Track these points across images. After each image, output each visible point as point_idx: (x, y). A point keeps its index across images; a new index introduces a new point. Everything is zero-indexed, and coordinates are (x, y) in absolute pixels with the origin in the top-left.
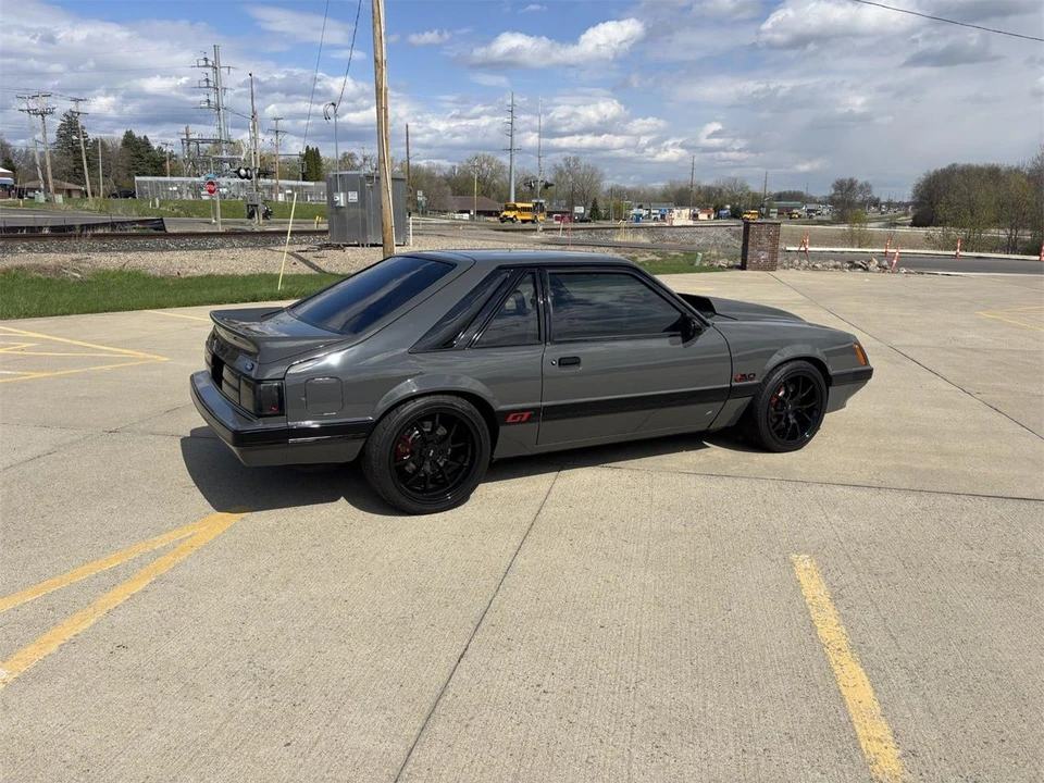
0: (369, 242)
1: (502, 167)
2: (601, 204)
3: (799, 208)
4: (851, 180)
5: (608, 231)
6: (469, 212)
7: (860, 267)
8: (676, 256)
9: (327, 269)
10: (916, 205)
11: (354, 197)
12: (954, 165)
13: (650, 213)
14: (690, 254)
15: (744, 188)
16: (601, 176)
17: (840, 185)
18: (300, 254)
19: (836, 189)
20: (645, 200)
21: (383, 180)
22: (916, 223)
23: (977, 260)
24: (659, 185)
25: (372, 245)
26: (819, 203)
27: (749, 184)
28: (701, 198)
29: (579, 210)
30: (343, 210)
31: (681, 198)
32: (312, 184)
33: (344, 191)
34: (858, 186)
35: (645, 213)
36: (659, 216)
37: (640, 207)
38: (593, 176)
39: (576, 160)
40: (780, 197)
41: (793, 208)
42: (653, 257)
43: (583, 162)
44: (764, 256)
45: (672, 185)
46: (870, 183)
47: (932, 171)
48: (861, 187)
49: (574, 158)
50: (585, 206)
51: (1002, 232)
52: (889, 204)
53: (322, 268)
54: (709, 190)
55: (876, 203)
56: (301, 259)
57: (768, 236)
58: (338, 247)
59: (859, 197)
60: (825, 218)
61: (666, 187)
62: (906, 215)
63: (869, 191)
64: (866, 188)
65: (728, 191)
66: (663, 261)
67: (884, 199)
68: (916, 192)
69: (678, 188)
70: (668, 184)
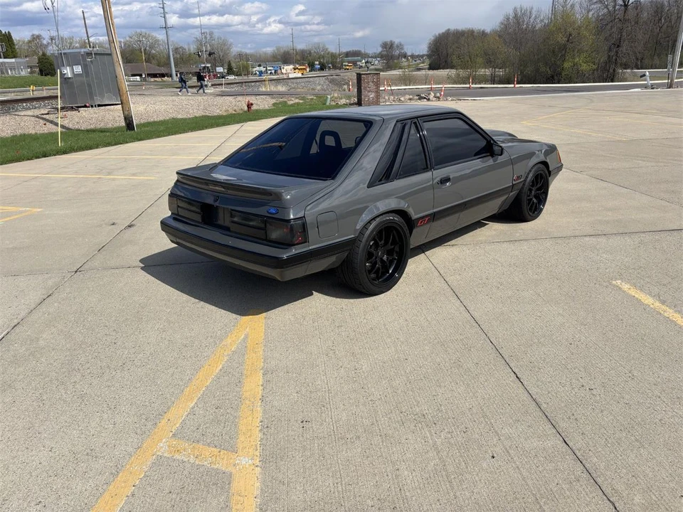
0: (97, 103)
1: (157, 41)
2: (233, 65)
3: (360, 61)
4: (391, 42)
5: (253, 84)
6: (140, 75)
7: (425, 98)
8: (312, 99)
9: (71, 126)
10: (429, 56)
11: (78, 69)
12: (449, 30)
13: (266, 69)
14: (320, 97)
15: (325, 50)
16: (230, 45)
17: (385, 45)
18: (44, 116)
19: (382, 47)
20: (261, 61)
21: (115, 56)
22: (432, 67)
23: (481, 90)
24: (269, 50)
25: (99, 106)
26: (372, 57)
27: (327, 46)
28: (298, 58)
29: (220, 69)
30: (71, 80)
31: (286, 58)
32: (13, 60)
33: (69, 66)
34: (395, 46)
35: (263, 69)
36: (273, 71)
37: (260, 66)
38: (225, 45)
39: (211, 34)
40: (348, 54)
41: (357, 62)
42: (297, 101)
43: (216, 35)
44: (372, 95)
45: (277, 49)
46: (402, 43)
47: (437, 34)
48: (398, 46)
49: (207, 32)
50: (222, 66)
51: (487, 71)
52: (413, 56)
53: (67, 126)
54: (303, 52)
55: (405, 56)
56: (48, 120)
57: (373, 82)
58: (72, 109)
59: (397, 53)
60: (377, 67)
61: (274, 51)
62: (423, 63)
63: (402, 49)
64: (400, 46)
65: (315, 52)
66: (305, 103)
67: (409, 54)
68: (429, 47)
69: (282, 51)
70: (275, 49)
